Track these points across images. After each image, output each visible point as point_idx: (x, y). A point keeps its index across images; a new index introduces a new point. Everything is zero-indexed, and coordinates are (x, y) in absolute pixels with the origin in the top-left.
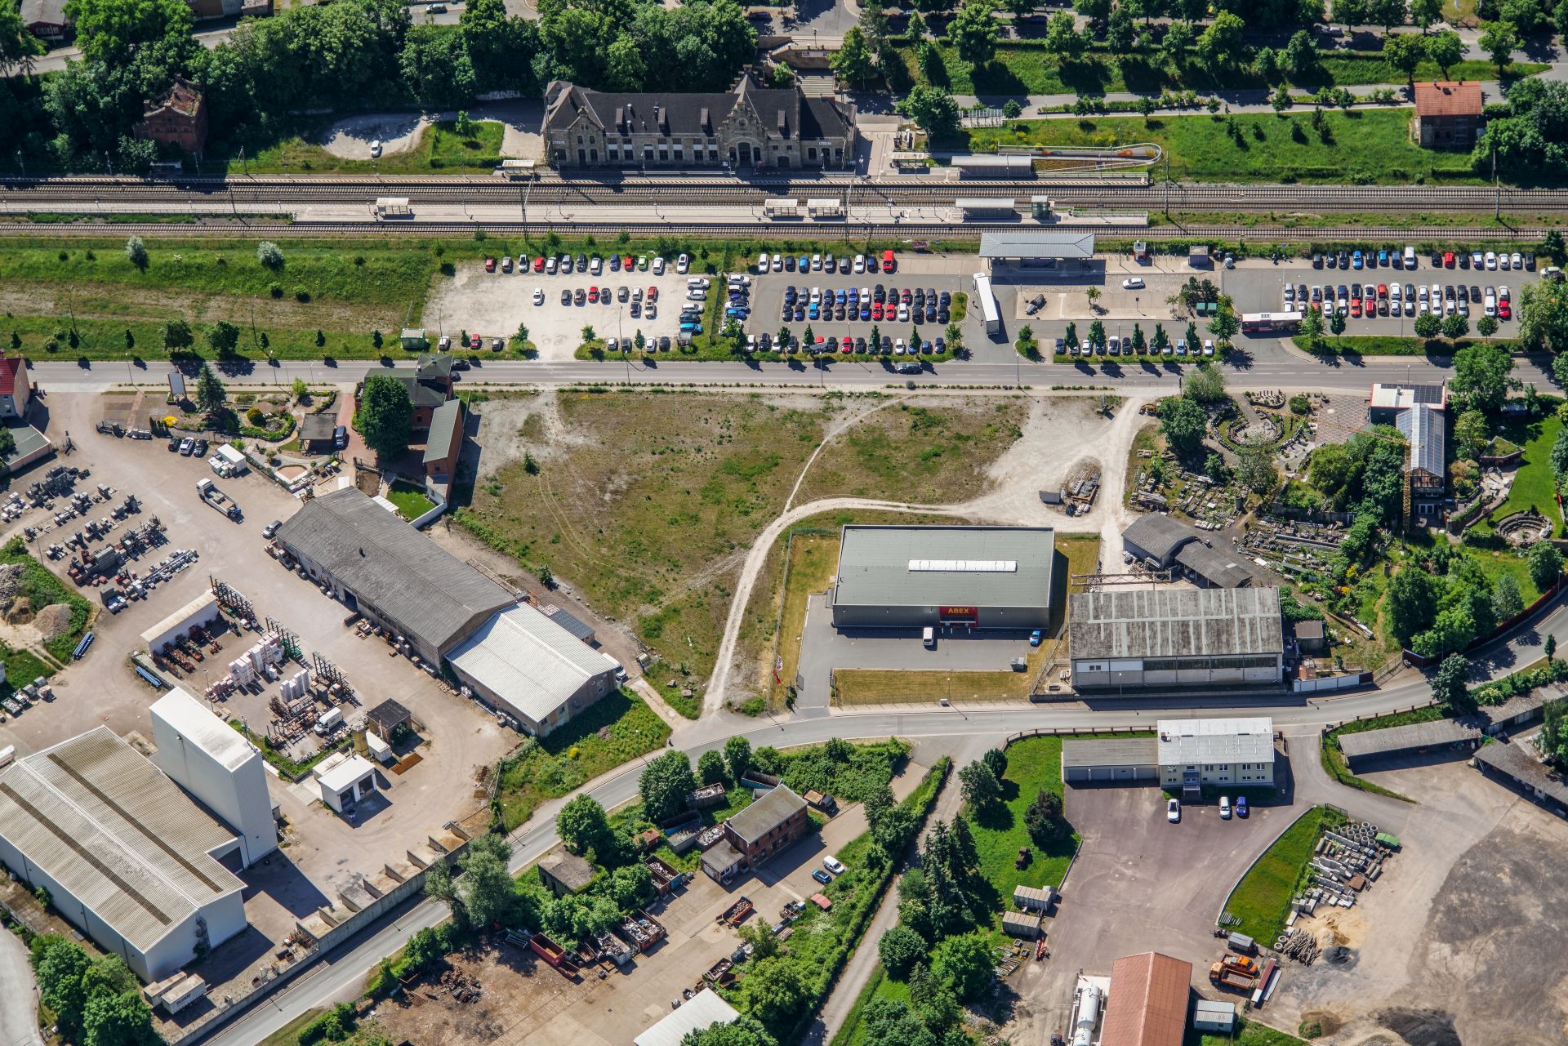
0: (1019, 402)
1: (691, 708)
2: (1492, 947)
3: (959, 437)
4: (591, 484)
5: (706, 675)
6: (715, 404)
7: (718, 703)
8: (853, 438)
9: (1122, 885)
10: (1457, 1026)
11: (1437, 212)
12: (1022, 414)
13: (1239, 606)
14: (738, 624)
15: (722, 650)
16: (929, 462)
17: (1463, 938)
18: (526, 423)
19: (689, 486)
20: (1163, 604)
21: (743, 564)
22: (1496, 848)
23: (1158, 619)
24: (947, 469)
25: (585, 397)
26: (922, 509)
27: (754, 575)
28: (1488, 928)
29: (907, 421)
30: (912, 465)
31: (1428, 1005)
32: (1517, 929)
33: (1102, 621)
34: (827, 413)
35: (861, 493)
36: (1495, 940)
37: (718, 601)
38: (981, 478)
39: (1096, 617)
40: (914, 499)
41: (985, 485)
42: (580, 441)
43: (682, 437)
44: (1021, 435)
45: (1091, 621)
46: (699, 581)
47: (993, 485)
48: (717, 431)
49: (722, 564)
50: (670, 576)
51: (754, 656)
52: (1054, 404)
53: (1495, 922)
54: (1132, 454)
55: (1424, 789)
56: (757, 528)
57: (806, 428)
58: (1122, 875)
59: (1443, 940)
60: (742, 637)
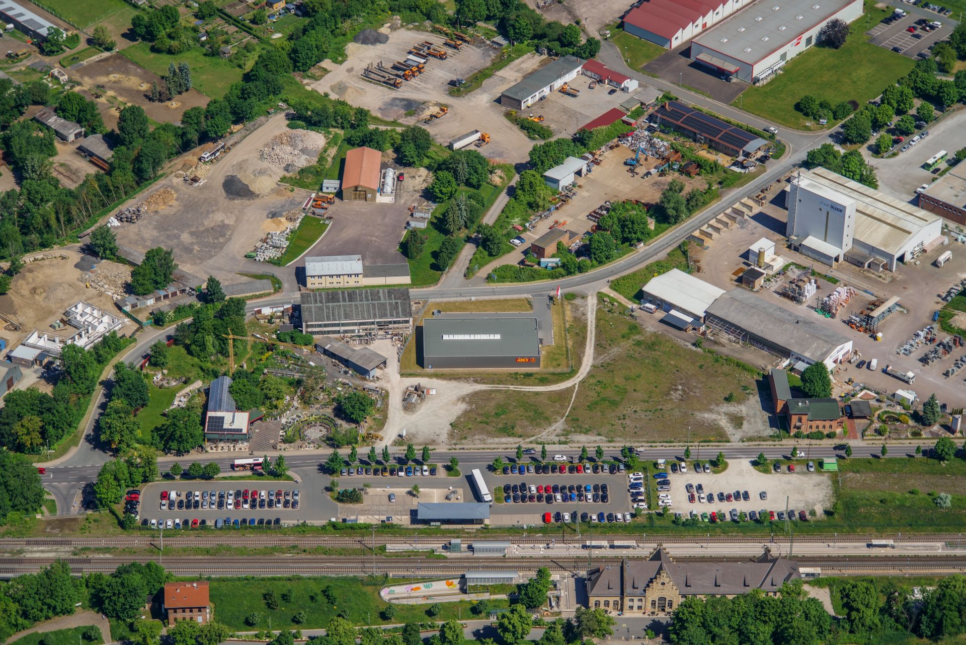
0: (454, 441)
1: (601, 297)
2: (206, 223)
3: (487, 423)
4: (692, 394)
5: (599, 311)
6: (633, 437)
7: (589, 298)
8: (549, 421)
9: (377, 234)
10: (224, 194)
11: (200, 557)
12: (451, 435)
13: (322, 310)
14: (589, 333)
15: (594, 321)
16: (502, 410)
17: (219, 226)
18: (742, 424)
19: (635, 393)
20: (363, 311)
21: (594, 359)
22: (199, 258)
23: (365, 303)
24: (491, 406)
25: (712, 439)
26: (501, 387)
27: (586, 354)
28: (207, 230)
29: (518, 430)
30: (511, 408)
31: (236, 202)
32: (193, 229)
33: (394, 301)
34: (566, 433)
35: (537, 393)
36: (204, 225)
37: (603, 342)
38: (470, 403)
39: (397, 303)
40: (506, 392)
41: (467, 399)
42: (706, 415)
43: (647, 418)
44: (451, 424)
45: (399, 301)
46: (615, 351)
47: (463, 399)
48: (628, 422)
49: (604, 358)
50: (632, 352)
51: (576, 319)
52: (434, 441)
53: (203, 232)
54: (385, 417)
55: (232, 279)
56: (590, 375)
57: (576, 425)
58: (377, 237)
59: (228, 225)
60: (585, 327)
